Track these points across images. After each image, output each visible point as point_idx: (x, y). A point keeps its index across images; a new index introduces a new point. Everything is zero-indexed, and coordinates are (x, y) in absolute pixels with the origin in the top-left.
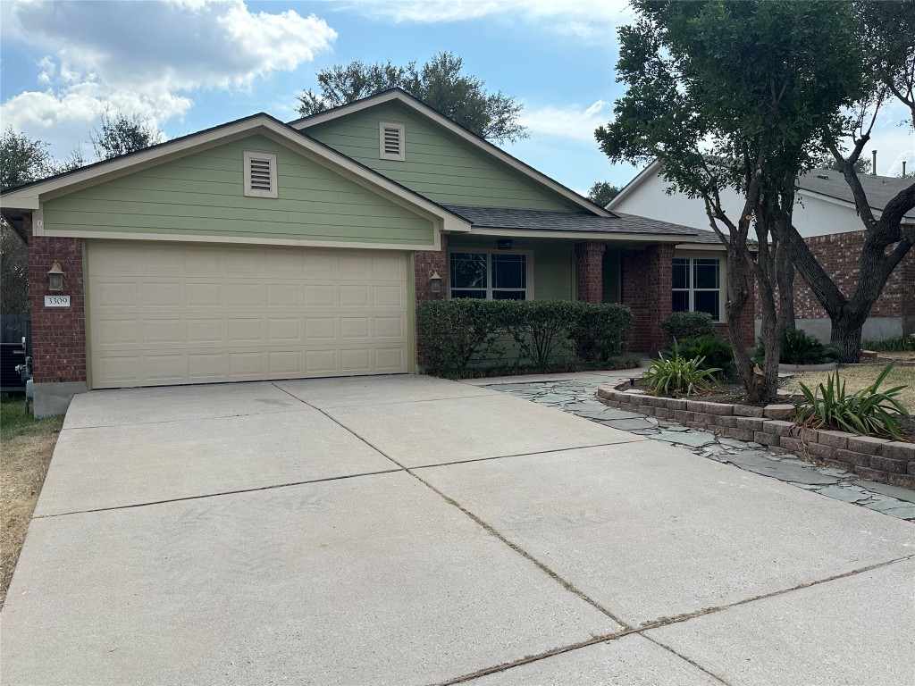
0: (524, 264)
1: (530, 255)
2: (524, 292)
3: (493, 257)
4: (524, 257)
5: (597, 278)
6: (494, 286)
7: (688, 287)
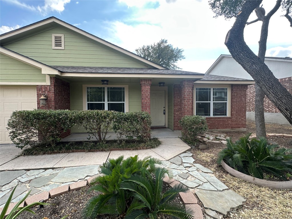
0: (124, 92)
1: (126, 87)
2: (124, 104)
3: (108, 88)
4: (124, 88)
5: (147, 97)
6: (108, 101)
7: (210, 100)
